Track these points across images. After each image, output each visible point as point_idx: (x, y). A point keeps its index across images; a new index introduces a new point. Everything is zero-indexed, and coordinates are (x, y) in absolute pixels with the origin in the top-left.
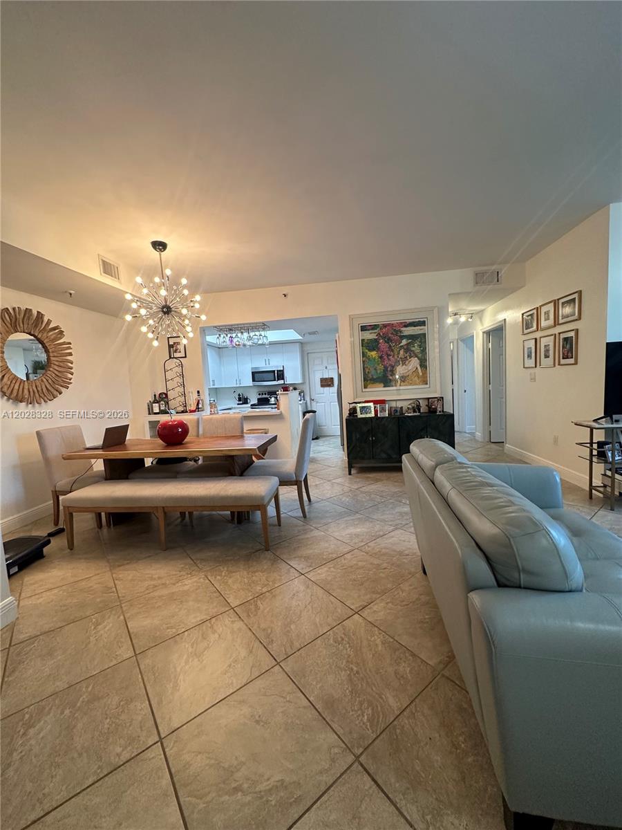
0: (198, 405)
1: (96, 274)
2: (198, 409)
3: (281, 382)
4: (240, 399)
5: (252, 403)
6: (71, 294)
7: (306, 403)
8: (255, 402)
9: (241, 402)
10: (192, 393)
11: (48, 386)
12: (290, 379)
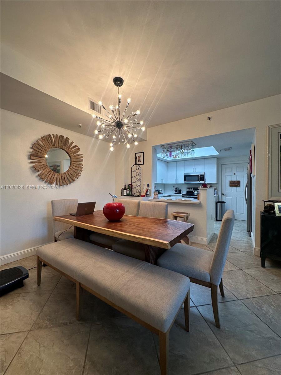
0: (147, 192)
1: (86, 109)
2: (147, 195)
3: (202, 182)
4: (176, 191)
5: (183, 193)
6: (80, 126)
7: (218, 196)
8: (185, 192)
9: (177, 193)
10: (145, 185)
11: (68, 177)
12: (208, 181)
